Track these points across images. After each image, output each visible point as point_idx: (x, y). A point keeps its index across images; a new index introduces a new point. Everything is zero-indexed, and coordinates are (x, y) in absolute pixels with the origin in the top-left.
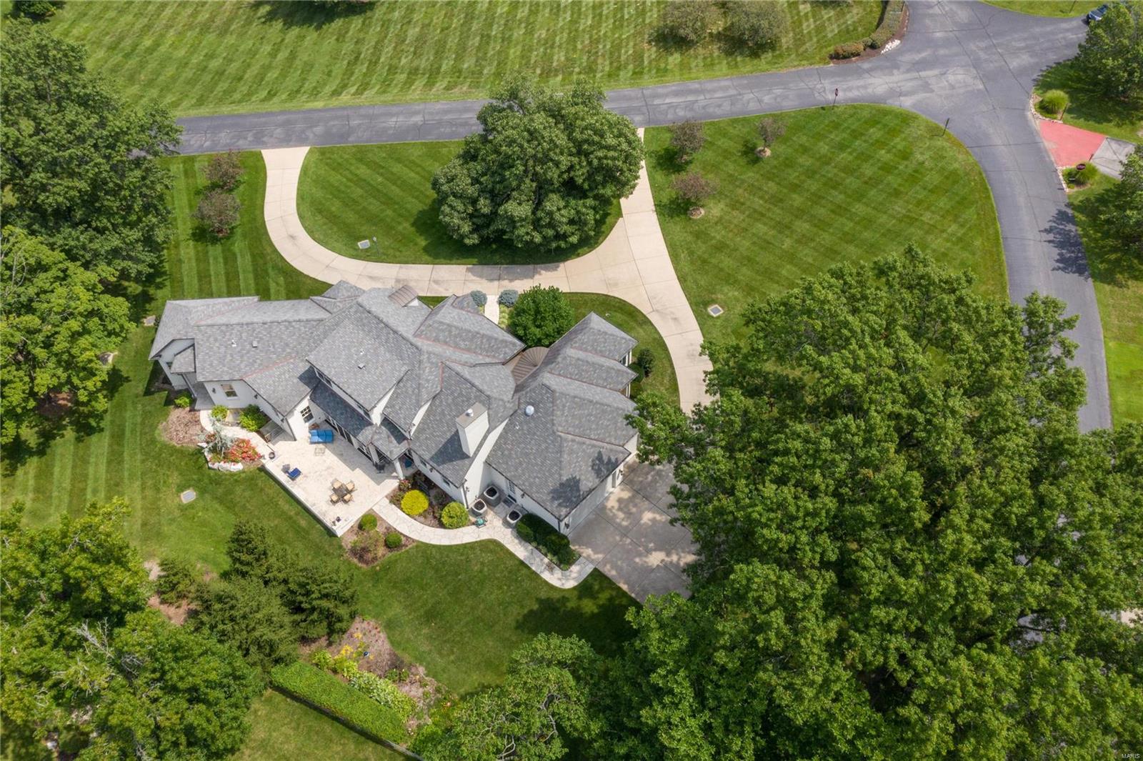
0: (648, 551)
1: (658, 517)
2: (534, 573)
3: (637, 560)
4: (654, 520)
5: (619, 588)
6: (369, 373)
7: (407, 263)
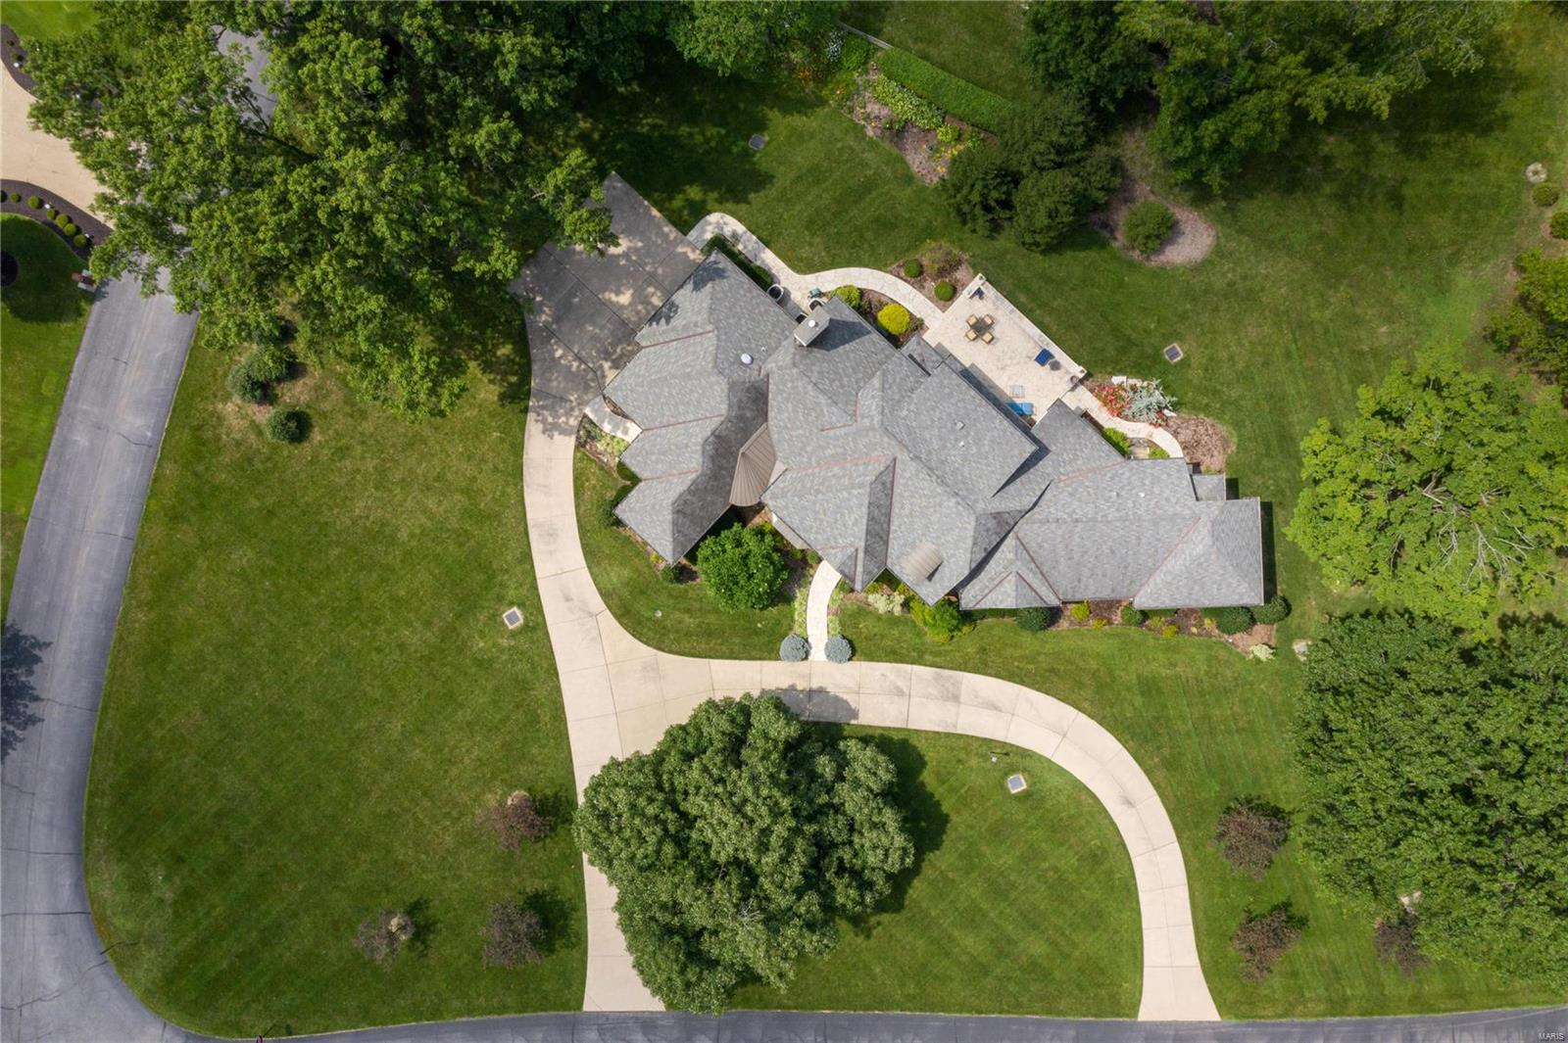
0: (626, 255)
1: (613, 297)
2: (753, 233)
3: (640, 244)
4: (618, 293)
5: (660, 211)
6: (949, 415)
7: (948, 735)
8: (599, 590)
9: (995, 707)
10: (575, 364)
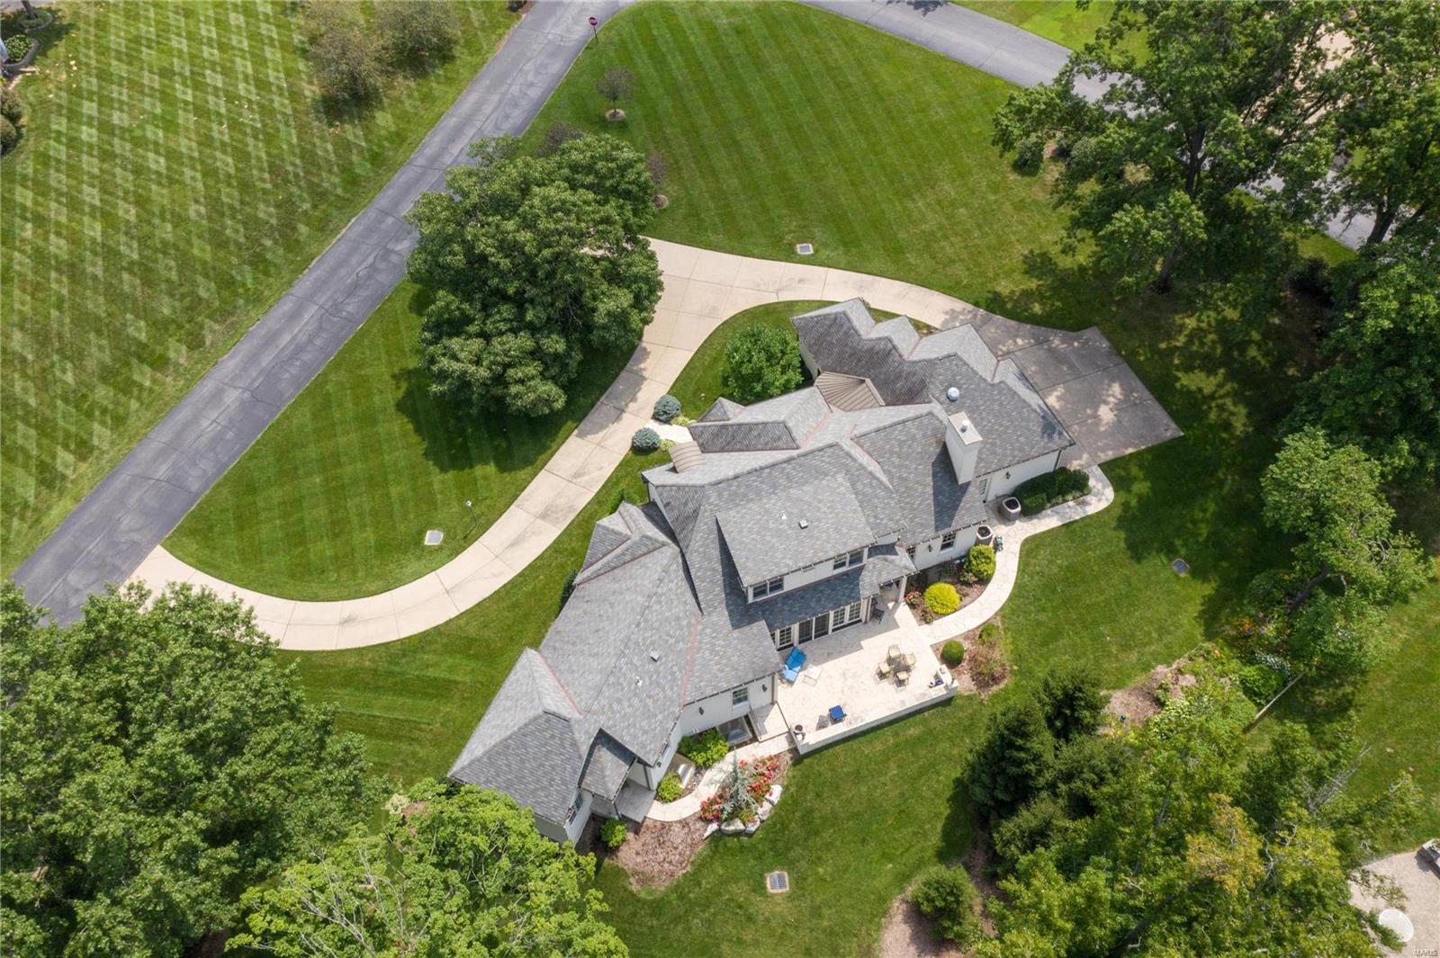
0: (1095, 416)
1: (1055, 393)
2: (1082, 519)
3: (1102, 429)
4: (1059, 398)
5: (1131, 455)
7: (515, 497)
8: (797, 302)
9: (513, 544)
10: (1004, 349)
